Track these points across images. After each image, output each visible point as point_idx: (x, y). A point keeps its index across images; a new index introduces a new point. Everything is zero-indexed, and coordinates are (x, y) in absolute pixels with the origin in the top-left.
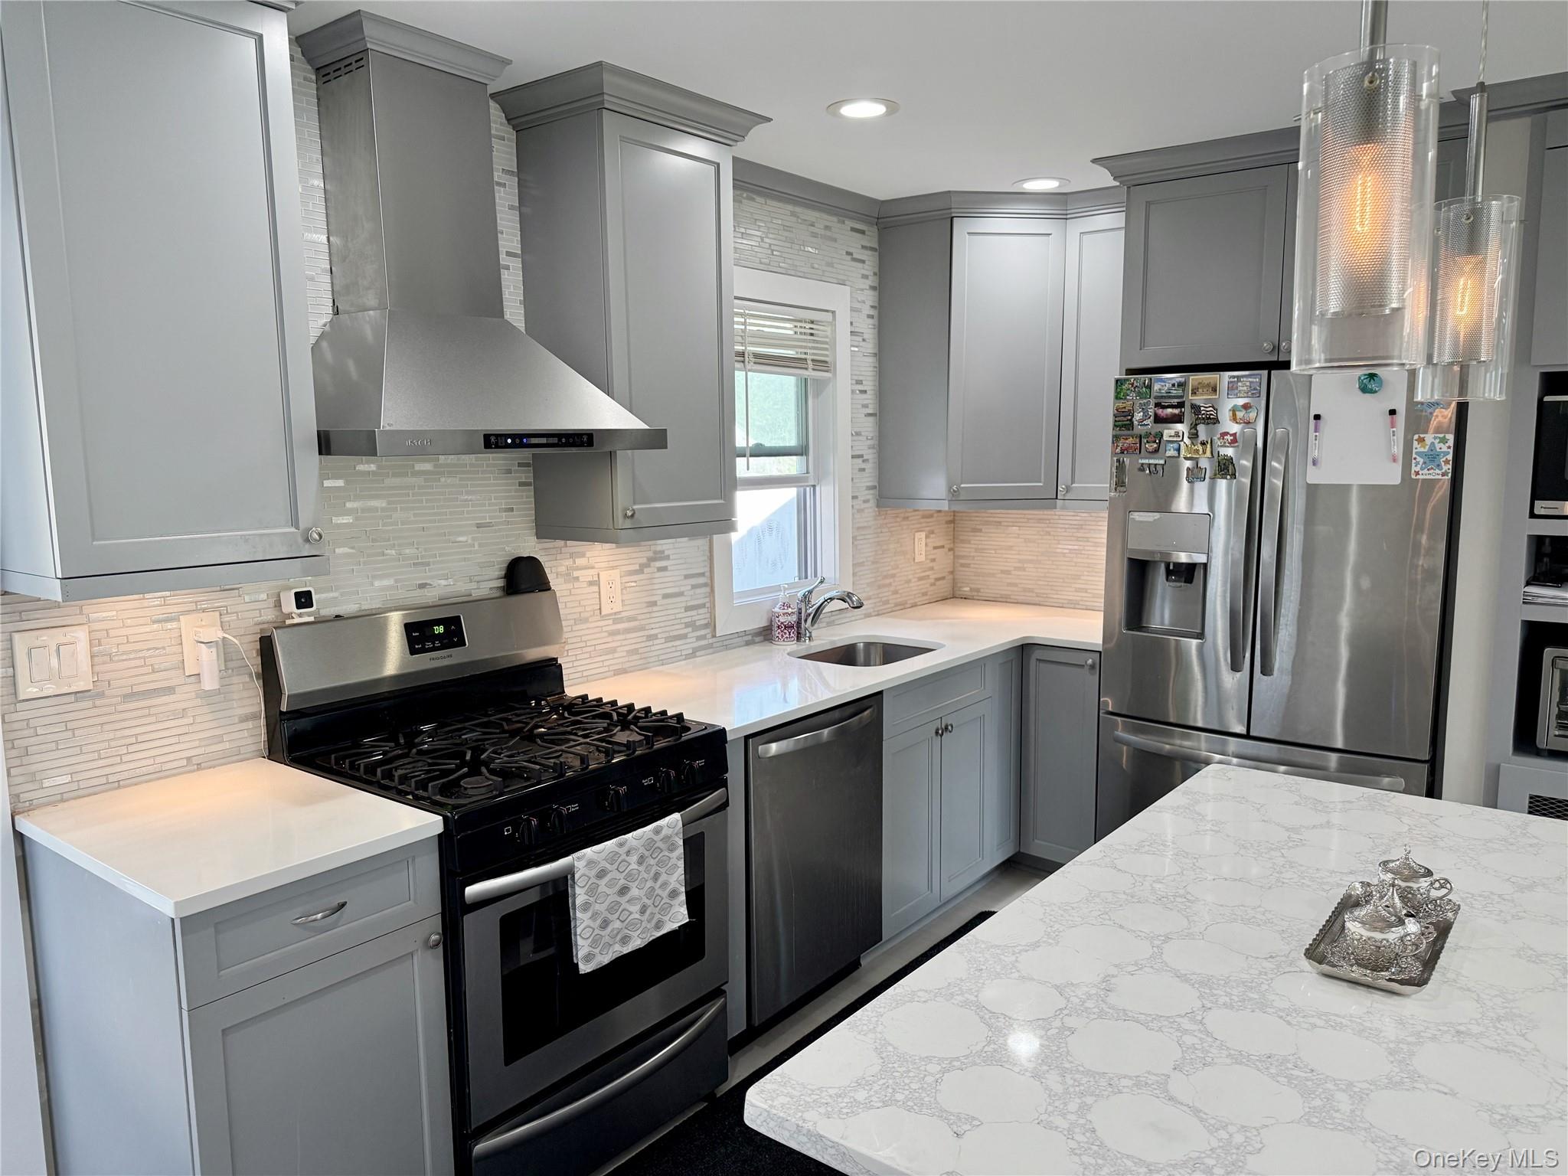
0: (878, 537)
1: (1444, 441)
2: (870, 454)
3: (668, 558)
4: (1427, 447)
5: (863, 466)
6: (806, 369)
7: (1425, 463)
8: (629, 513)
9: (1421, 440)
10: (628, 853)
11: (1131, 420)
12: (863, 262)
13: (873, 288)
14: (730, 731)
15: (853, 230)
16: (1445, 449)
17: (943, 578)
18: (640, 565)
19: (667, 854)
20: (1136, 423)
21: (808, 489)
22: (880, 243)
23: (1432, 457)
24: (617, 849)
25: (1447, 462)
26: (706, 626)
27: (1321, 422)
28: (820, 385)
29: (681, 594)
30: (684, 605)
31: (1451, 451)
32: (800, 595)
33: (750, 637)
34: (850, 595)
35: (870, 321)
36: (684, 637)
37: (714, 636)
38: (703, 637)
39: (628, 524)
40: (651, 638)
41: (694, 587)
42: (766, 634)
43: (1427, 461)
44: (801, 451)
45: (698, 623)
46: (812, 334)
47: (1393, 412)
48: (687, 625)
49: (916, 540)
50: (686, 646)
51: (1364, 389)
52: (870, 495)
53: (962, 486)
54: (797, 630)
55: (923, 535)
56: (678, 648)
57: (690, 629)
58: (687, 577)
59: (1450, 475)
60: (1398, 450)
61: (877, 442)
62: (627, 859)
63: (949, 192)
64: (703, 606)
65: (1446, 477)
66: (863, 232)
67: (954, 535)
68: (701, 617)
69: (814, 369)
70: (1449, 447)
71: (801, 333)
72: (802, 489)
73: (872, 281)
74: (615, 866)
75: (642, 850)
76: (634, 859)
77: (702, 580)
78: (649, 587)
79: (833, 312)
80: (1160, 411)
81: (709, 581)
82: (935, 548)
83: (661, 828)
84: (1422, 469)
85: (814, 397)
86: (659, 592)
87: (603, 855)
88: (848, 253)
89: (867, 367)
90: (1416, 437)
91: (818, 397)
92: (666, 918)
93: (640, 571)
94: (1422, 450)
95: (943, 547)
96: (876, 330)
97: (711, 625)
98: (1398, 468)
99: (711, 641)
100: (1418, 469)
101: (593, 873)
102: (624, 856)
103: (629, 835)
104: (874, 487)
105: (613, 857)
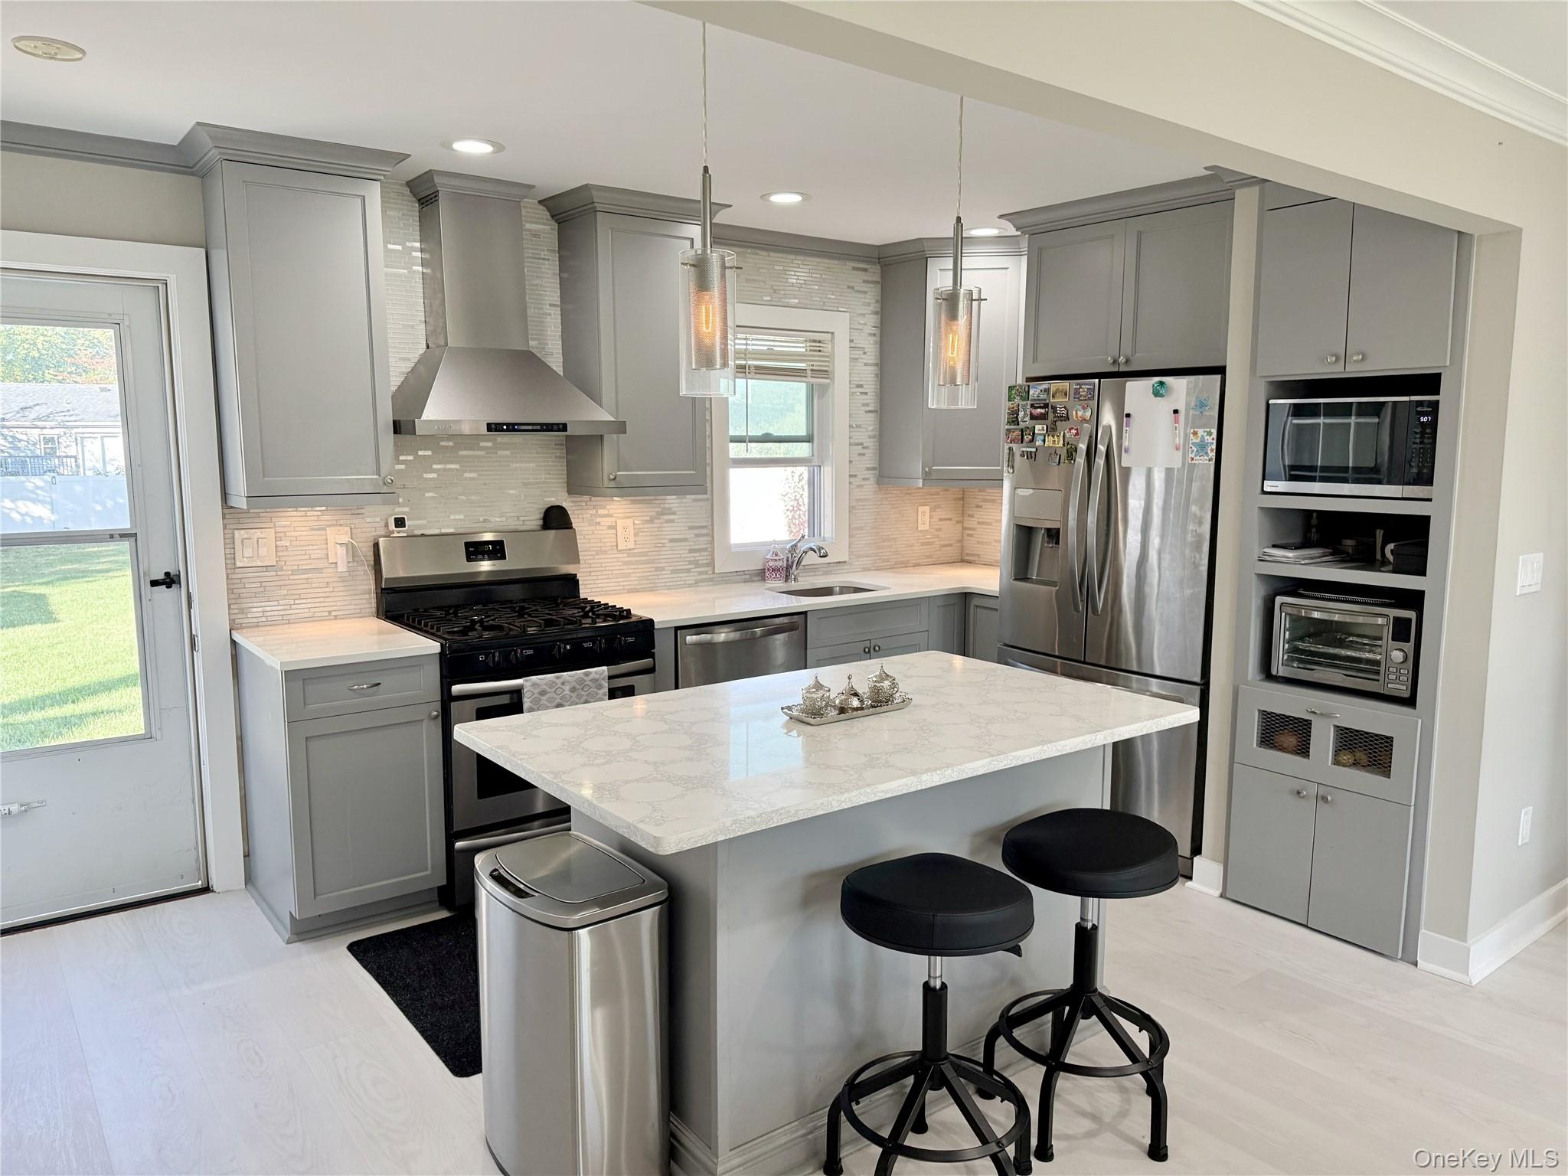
0: (877, 508)
1: (1209, 433)
2: (871, 443)
3: (674, 513)
4: (1199, 439)
5: (864, 451)
6: (806, 377)
7: (1197, 451)
8: (612, 477)
9: (1195, 433)
10: (563, 684)
11: (1017, 417)
12: (866, 292)
13: (876, 313)
14: (658, 622)
15: (854, 269)
16: (1210, 440)
17: (950, 545)
18: (651, 517)
19: (595, 690)
20: (1020, 420)
21: (816, 468)
22: (883, 277)
23: (1202, 447)
24: (555, 680)
25: (1212, 450)
26: (707, 565)
27: (1131, 419)
28: (824, 389)
29: (685, 540)
30: (688, 548)
31: (1215, 442)
32: (788, 546)
33: (748, 577)
34: (820, 549)
35: (874, 338)
36: (689, 571)
37: (714, 573)
38: (706, 573)
39: (612, 484)
41: (697, 535)
43: (1199, 449)
44: (808, 439)
45: (700, 562)
46: (820, 351)
47: (1176, 412)
48: (690, 563)
49: (920, 514)
50: (691, 580)
51: (1157, 394)
52: (870, 475)
53: (934, 468)
55: (927, 509)
56: (683, 579)
57: (693, 566)
58: (690, 528)
59: (1214, 460)
60: (1179, 441)
61: (878, 433)
62: (562, 687)
64: (705, 550)
65: (1211, 462)
66: (865, 270)
67: (963, 511)
68: (703, 557)
69: (812, 377)
70: (1213, 439)
72: (812, 468)
73: (874, 306)
74: (554, 690)
75: (574, 684)
76: (567, 688)
77: (704, 531)
78: (660, 533)
79: (833, 333)
80: (1033, 411)
81: (711, 532)
82: (940, 520)
83: (590, 673)
84: (1196, 456)
85: (819, 398)
86: (667, 537)
87: (545, 682)
88: (849, 287)
89: (868, 375)
90: (1192, 431)
91: (823, 397)
93: (651, 521)
94: (1195, 441)
95: (950, 519)
96: (878, 346)
97: (712, 564)
98: (1180, 454)
99: (711, 576)
100: (1193, 456)
101: (537, 691)
102: (560, 685)
103: (565, 673)
104: (874, 469)
105: (551, 684)
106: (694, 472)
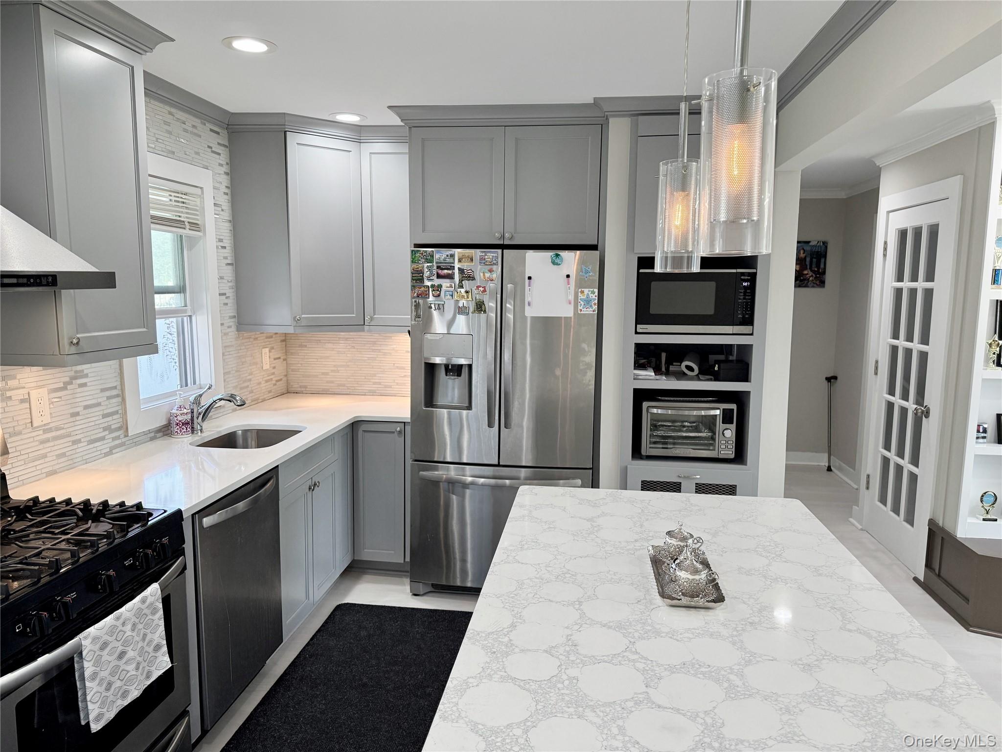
0: (238, 353)
1: (593, 293)
2: (230, 293)
3: (86, 376)
4: (585, 296)
5: (226, 301)
6: (184, 228)
7: (584, 305)
8: (75, 341)
9: (582, 292)
10: (124, 624)
11: (422, 276)
12: (219, 154)
13: (227, 174)
14: (184, 510)
15: (211, 130)
16: (594, 297)
17: (281, 380)
18: (64, 383)
19: (151, 617)
20: (425, 278)
21: (185, 319)
22: (230, 140)
23: (588, 301)
24: (115, 623)
25: (595, 304)
26: (119, 428)
27: (532, 280)
28: (193, 242)
29: (99, 404)
30: (101, 413)
31: (597, 298)
32: (192, 399)
33: (152, 435)
34: (232, 396)
35: (226, 197)
36: (103, 438)
37: (126, 436)
38: (118, 438)
39: (73, 349)
40: (75, 442)
41: (109, 398)
42: (166, 430)
43: (586, 303)
44: (180, 290)
45: (113, 427)
46: (183, 203)
47: (568, 276)
48: (105, 429)
49: (263, 355)
50: (104, 446)
51: (554, 263)
52: (232, 323)
53: (303, 316)
54: (190, 425)
55: (267, 350)
56: (99, 449)
57: (107, 432)
58: (103, 390)
59: (597, 311)
60: (571, 297)
61: (234, 284)
62: (123, 629)
63: (284, 114)
64: (116, 412)
65: (595, 313)
66: (218, 133)
67: (286, 350)
68: (115, 421)
69: (190, 229)
70: (596, 296)
71: (175, 201)
72: (180, 319)
73: (225, 169)
74: (114, 637)
75: (134, 619)
76: (129, 627)
77: (114, 392)
78: (73, 401)
79: (201, 188)
80: (440, 272)
81: (120, 393)
82: (275, 359)
83: (146, 597)
84: (583, 308)
85: (187, 250)
86: (80, 404)
87: (104, 631)
88: (209, 147)
89: (226, 228)
90: (580, 290)
91: (191, 250)
92: (153, 668)
93: (64, 388)
94: (583, 297)
95: (279, 358)
96: (230, 203)
97: (124, 427)
98: (572, 307)
99: (124, 440)
100: (581, 308)
101: (98, 646)
102: (120, 628)
103: (123, 609)
104: (234, 317)
105: (112, 630)
106: (145, 330)
